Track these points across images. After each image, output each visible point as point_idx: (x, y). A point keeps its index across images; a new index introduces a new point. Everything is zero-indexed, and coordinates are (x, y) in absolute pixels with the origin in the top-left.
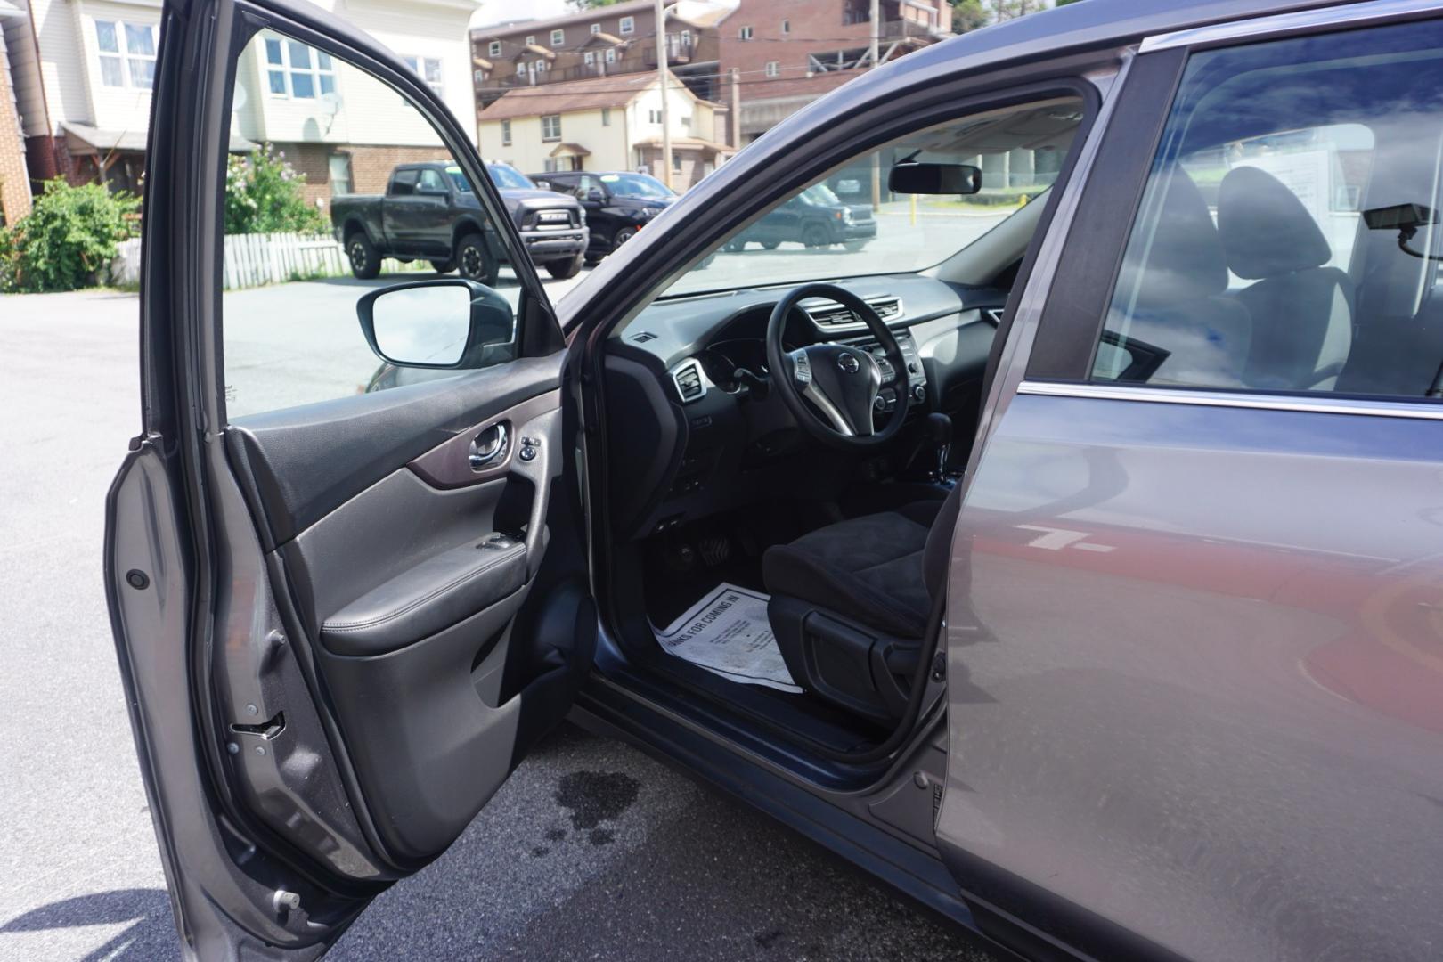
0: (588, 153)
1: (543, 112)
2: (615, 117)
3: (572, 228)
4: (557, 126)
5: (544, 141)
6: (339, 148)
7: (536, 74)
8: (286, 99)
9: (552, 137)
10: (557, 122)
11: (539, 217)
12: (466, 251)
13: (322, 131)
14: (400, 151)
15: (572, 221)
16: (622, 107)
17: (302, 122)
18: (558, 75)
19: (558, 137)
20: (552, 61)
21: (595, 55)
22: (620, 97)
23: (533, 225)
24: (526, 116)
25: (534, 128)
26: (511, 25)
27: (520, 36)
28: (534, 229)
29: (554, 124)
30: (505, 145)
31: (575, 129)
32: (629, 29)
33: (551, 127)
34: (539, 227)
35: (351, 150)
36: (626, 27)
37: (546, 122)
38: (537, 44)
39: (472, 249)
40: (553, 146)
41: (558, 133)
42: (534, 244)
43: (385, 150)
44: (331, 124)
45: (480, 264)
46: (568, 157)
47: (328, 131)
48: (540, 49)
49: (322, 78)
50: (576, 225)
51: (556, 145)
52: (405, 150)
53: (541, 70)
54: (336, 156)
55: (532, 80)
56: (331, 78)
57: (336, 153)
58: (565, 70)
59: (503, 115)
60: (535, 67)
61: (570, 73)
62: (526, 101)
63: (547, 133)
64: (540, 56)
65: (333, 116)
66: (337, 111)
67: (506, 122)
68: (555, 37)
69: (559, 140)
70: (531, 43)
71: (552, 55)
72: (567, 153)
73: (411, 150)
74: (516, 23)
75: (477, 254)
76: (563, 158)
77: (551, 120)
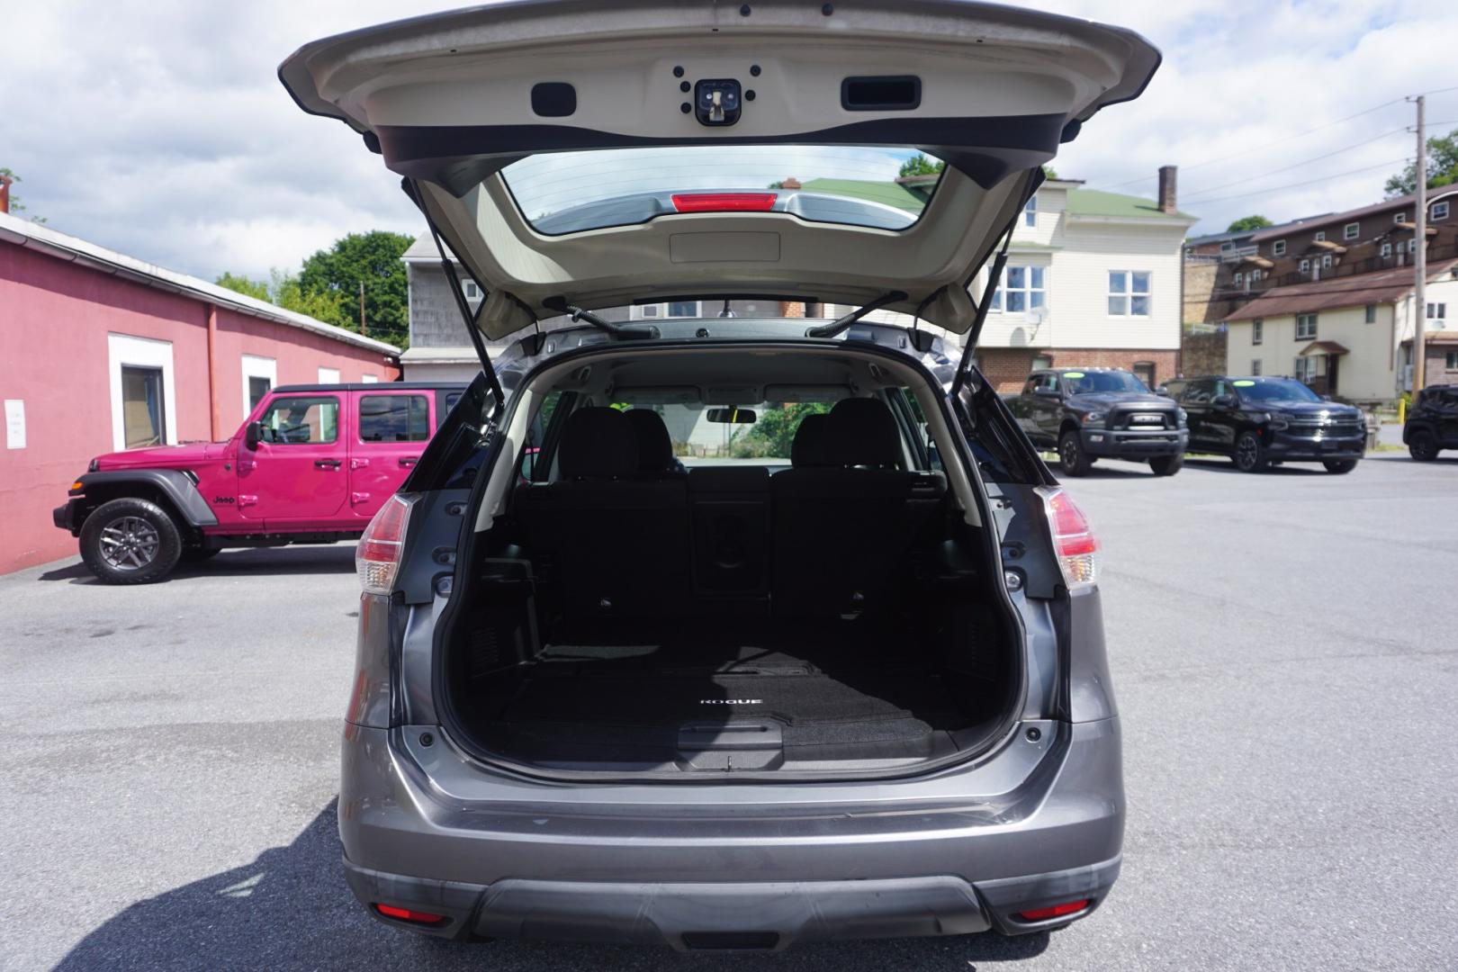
0: (1345, 352)
1: (1298, 311)
2: (1381, 314)
3: (1166, 429)
4: (1311, 325)
5: (1297, 340)
6: (1043, 352)
7: (1320, 270)
8: (1000, 313)
9: (1306, 335)
10: (1313, 320)
11: (1131, 418)
12: (1067, 445)
13: (1028, 338)
14: (1099, 355)
15: (1167, 423)
16: (1391, 304)
17: (1011, 330)
18: (1347, 269)
19: (1311, 336)
20: (1340, 255)
21: (1394, 247)
22: (1390, 292)
23: (1123, 426)
24: (1277, 315)
25: (1287, 327)
26: (1301, 222)
27: (1310, 232)
28: (1126, 429)
29: (1310, 322)
30: (1255, 344)
31: (1330, 328)
32: (1444, 215)
33: (1306, 325)
34: (1132, 428)
35: (1054, 353)
36: (1440, 212)
37: (1300, 321)
38: (1327, 240)
39: (1071, 443)
40: (1304, 345)
41: (1313, 331)
42: (1124, 442)
43: (1085, 354)
44: (1036, 332)
45: (1075, 457)
46: (1322, 356)
47: (1032, 339)
48: (1329, 245)
49: (1034, 295)
50: (1172, 427)
51: (1307, 344)
52: (1105, 353)
53: (1327, 265)
54: (1037, 358)
55: (1316, 275)
56: (1041, 294)
57: (1040, 356)
58: (1355, 264)
59: (1256, 315)
60: (1321, 263)
61: (1361, 266)
62: (1284, 300)
63: (1301, 331)
64: (1327, 251)
65: (1038, 325)
66: (1041, 320)
67: (1257, 322)
68: (1349, 230)
69: (1313, 338)
70: (1320, 240)
71: (1340, 249)
72: (1318, 351)
73: (1111, 353)
74: (1303, 220)
75: (1074, 448)
76: (1317, 356)
77: (1306, 320)
